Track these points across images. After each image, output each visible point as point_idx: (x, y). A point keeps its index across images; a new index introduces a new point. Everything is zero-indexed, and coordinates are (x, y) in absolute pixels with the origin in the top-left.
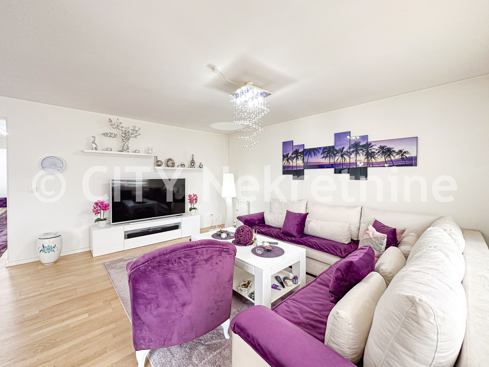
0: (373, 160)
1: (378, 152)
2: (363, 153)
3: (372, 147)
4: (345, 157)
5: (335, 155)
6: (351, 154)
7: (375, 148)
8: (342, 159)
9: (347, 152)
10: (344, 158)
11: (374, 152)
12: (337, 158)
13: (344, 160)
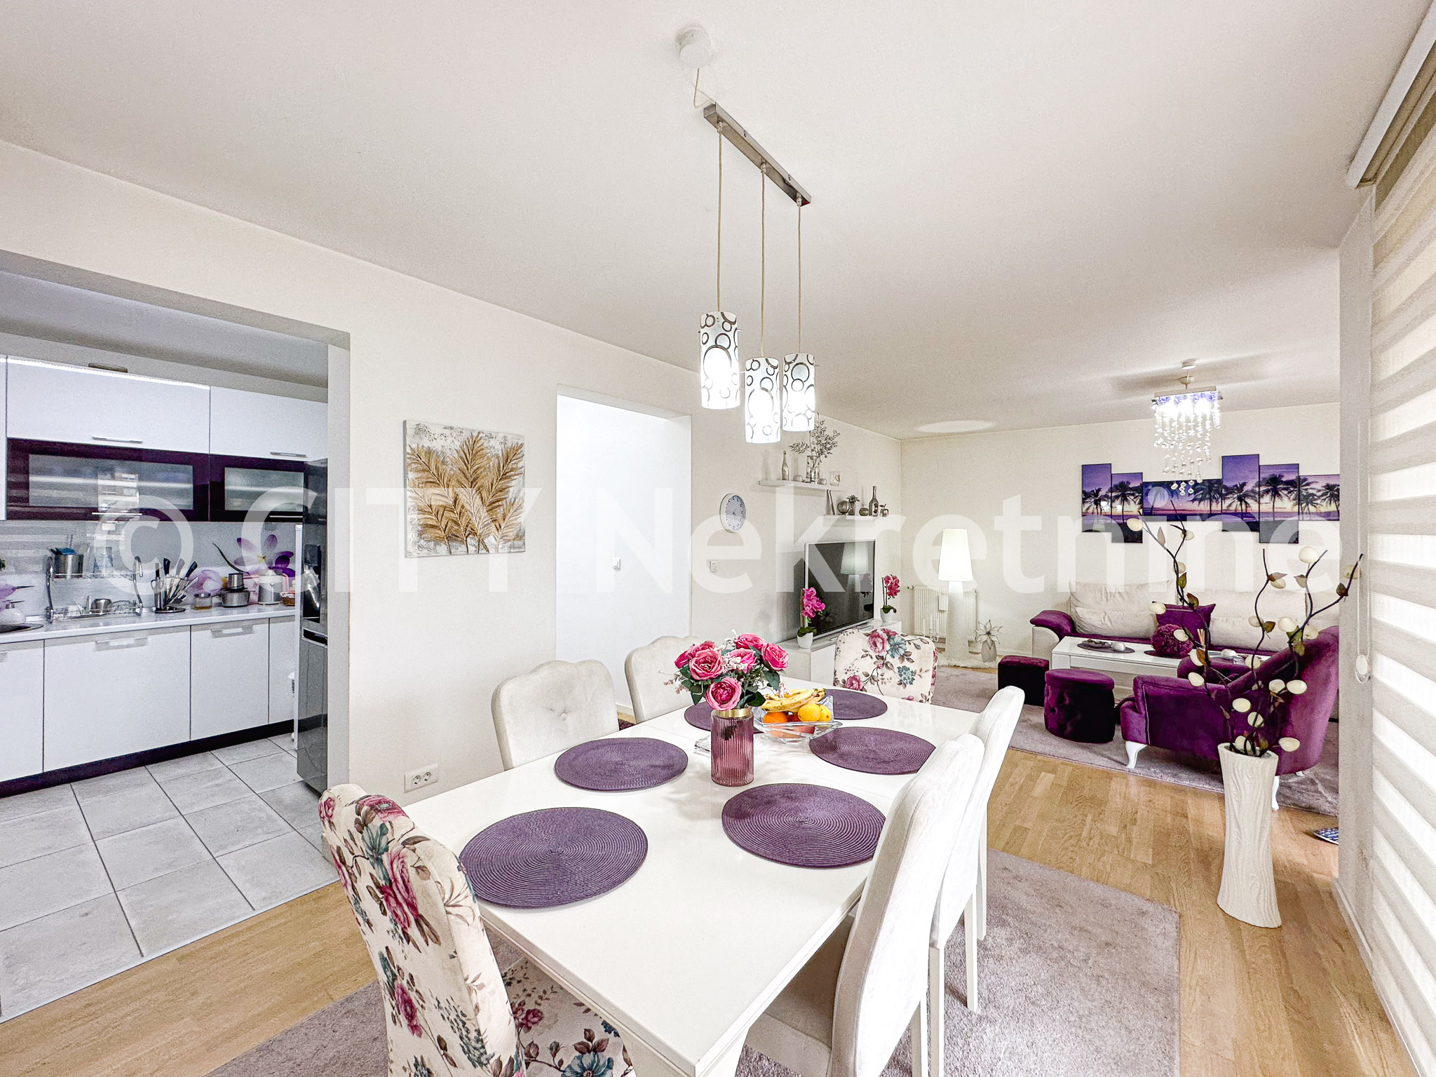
0: (1312, 509)
1: (1322, 496)
2: (1289, 495)
3: (1308, 484)
4: (1248, 500)
5: (1223, 497)
6: (1261, 496)
7: (1317, 487)
8: (1241, 504)
9: (1253, 491)
10: (1246, 503)
11: (1313, 495)
12: (1228, 502)
13: (1247, 507)
